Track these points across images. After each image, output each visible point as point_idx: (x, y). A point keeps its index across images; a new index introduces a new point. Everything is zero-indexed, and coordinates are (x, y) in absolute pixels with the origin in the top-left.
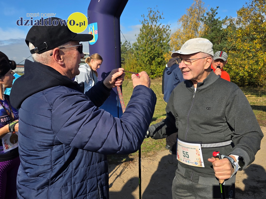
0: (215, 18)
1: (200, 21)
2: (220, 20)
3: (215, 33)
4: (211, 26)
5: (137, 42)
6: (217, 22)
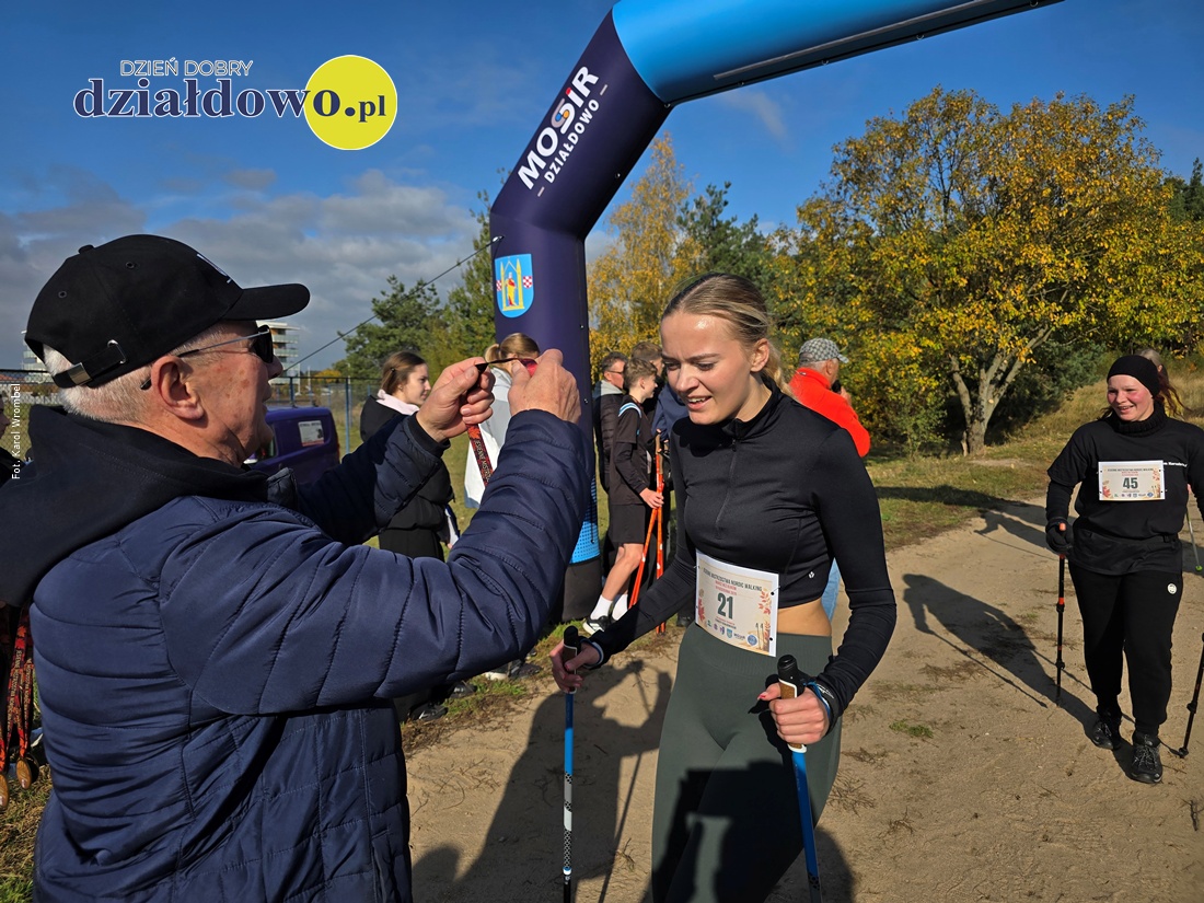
0: (720, 217)
1: (676, 227)
2: (738, 225)
4: (709, 243)
5: (465, 288)
6: (728, 232)
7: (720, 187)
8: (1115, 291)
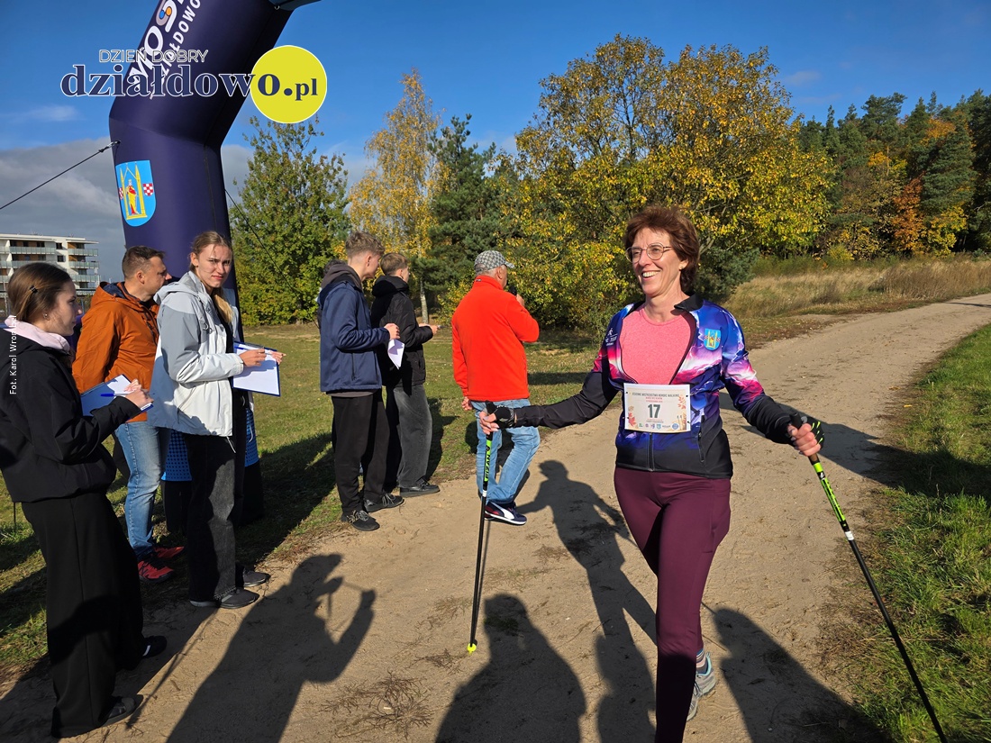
0: (464, 145)
2: (479, 152)
3: (468, 188)
4: (456, 167)
6: (472, 157)
7: (463, 119)
8: (759, 208)
